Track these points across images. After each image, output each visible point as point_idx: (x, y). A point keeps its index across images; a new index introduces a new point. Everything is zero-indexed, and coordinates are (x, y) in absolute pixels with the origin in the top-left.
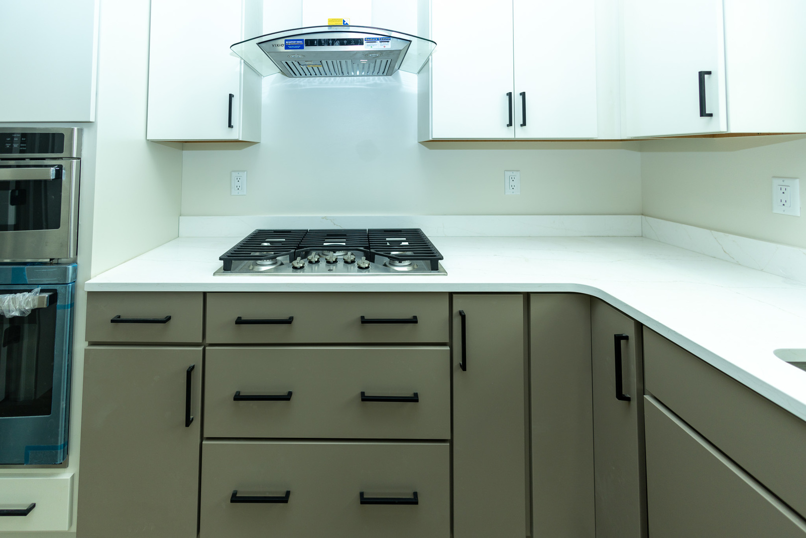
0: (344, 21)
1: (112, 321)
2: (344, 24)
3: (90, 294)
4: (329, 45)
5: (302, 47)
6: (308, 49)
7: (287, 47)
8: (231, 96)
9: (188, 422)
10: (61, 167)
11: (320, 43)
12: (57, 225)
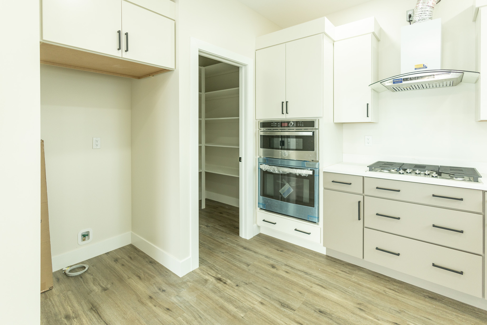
0: (424, 65)
1: (332, 182)
2: (424, 66)
3: (324, 172)
4: (415, 79)
5: (401, 82)
6: (404, 82)
7: (394, 83)
8: (368, 104)
9: (359, 219)
10: (314, 131)
11: (411, 79)
12: (314, 150)
